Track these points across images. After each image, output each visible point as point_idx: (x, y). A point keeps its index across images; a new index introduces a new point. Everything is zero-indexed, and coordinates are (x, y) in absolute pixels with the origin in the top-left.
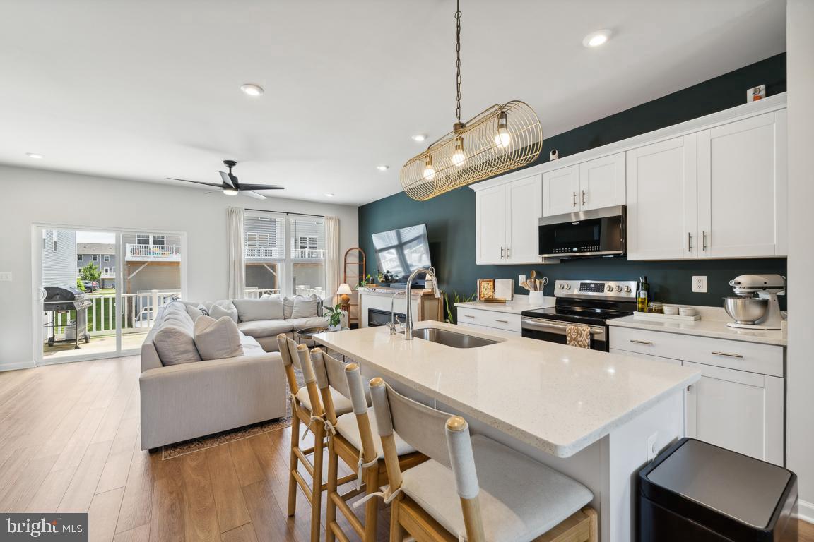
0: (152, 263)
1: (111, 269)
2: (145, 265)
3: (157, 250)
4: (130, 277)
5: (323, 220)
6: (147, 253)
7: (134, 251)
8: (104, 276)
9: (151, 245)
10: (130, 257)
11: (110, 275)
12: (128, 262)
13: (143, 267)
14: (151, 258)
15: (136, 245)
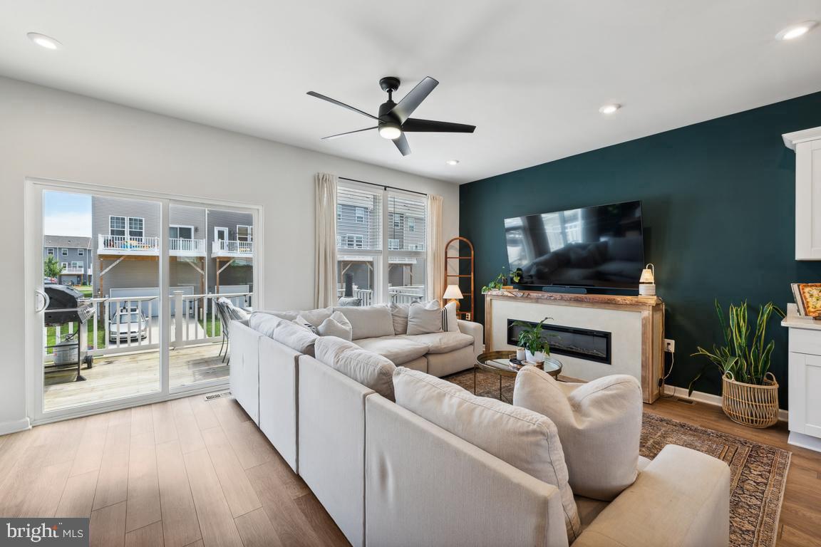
0: (129, 258)
1: (69, 264)
2: (122, 259)
3: (135, 243)
4: (103, 273)
5: (424, 199)
6: (124, 246)
7: (108, 244)
8: (65, 272)
9: (127, 236)
10: (102, 250)
11: (69, 270)
12: (101, 256)
13: (118, 262)
14: (128, 252)
15: (110, 237)
